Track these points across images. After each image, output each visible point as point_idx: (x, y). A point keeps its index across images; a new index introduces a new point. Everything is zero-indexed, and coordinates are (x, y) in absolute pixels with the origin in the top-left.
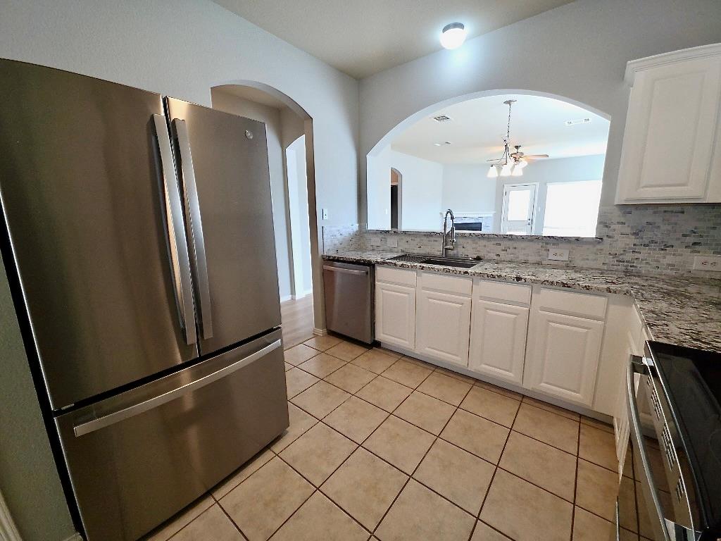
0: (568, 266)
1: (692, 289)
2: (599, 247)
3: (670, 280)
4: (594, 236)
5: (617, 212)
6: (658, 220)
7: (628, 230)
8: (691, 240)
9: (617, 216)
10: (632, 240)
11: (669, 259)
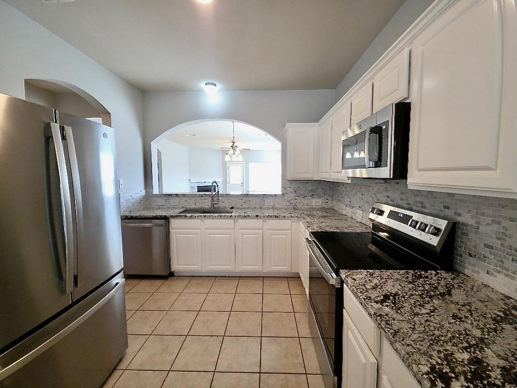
0: (273, 208)
1: (314, 213)
2: (283, 198)
3: (308, 210)
4: (281, 193)
5: (288, 183)
6: (300, 185)
7: (292, 190)
8: (311, 193)
9: (288, 184)
10: (294, 194)
11: (306, 202)
